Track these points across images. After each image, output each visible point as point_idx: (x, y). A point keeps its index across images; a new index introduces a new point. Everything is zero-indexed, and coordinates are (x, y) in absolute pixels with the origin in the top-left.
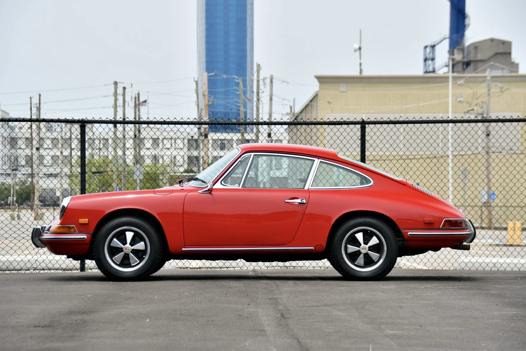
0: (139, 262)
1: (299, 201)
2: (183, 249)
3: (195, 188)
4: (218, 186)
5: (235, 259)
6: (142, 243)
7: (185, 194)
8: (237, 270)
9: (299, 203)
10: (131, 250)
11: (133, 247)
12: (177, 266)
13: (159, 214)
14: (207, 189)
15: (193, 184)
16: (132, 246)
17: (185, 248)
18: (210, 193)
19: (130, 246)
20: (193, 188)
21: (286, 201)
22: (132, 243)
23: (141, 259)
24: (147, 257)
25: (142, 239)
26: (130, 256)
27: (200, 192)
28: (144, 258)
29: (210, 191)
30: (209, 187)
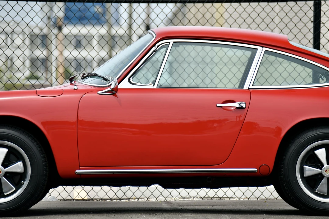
0: (15, 189)
1: (236, 105)
2: (77, 171)
3: (93, 88)
4: (125, 84)
5: (148, 184)
6: (20, 163)
7: (79, 95)
8: (143, 202)
9: (237, 108)
10: (4, 173)
11: (7, 169)
12: (60, 198)
13: (43, 123)
14: (109, 89)
15: (90, 82)
16: (5, 168)
17: (80, 169)
18: (114, 95)
19: (2, 168)
20: (89, 88)
21: (218, 105)
22: (6, 163)
23: (18, 186)
24: (26, 183)
25: (20, 158)
26: (2, 181)
27: (99, 92)
28: (22, 184)
29: (114, 91)
30: (112, 87)
